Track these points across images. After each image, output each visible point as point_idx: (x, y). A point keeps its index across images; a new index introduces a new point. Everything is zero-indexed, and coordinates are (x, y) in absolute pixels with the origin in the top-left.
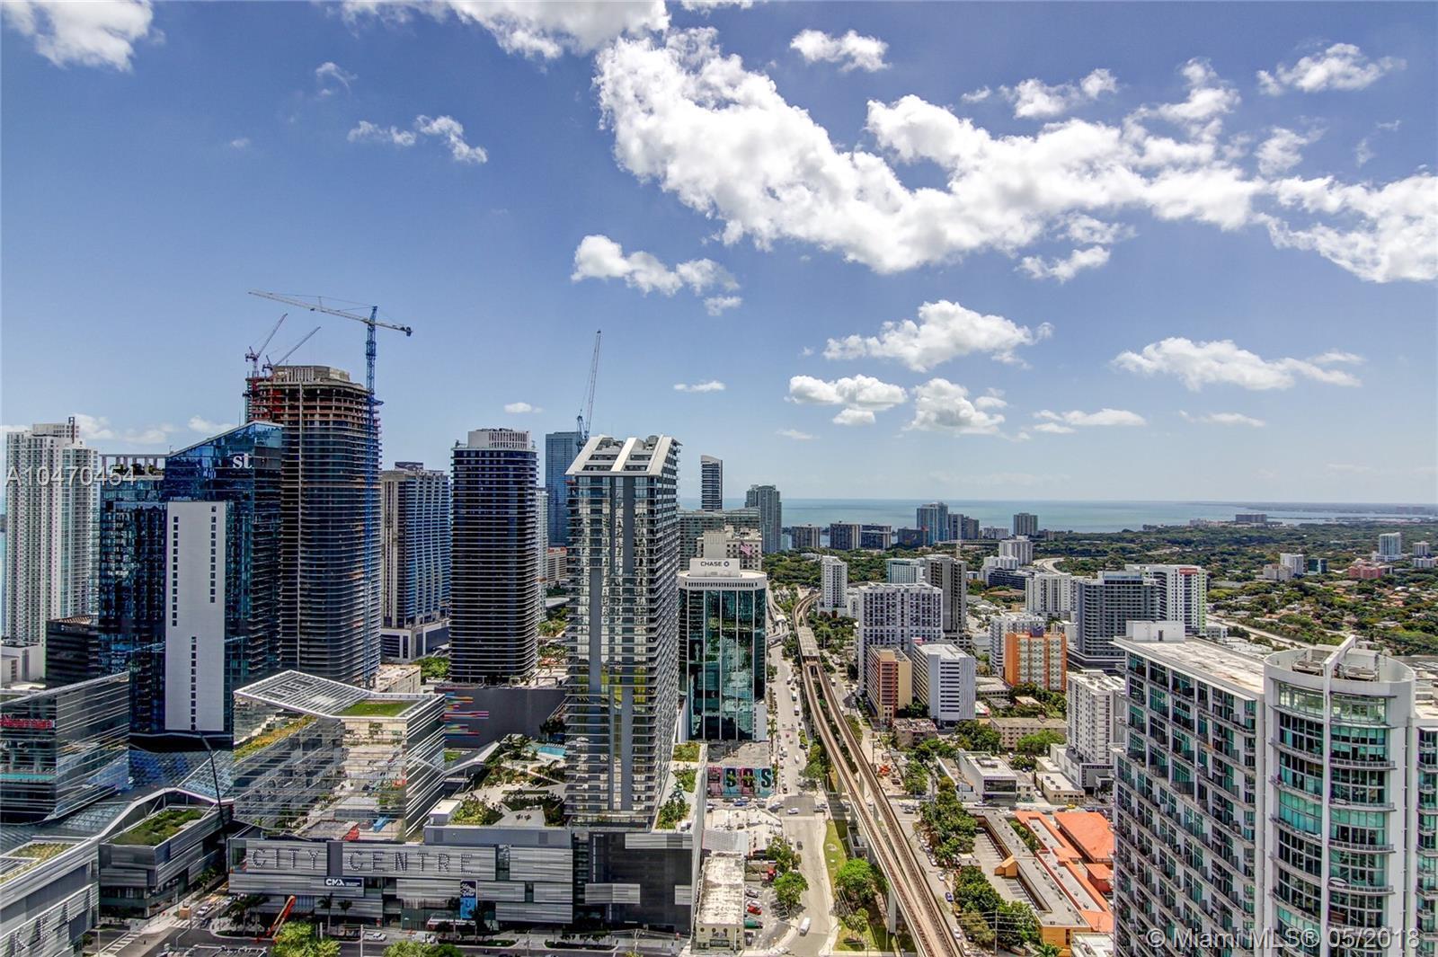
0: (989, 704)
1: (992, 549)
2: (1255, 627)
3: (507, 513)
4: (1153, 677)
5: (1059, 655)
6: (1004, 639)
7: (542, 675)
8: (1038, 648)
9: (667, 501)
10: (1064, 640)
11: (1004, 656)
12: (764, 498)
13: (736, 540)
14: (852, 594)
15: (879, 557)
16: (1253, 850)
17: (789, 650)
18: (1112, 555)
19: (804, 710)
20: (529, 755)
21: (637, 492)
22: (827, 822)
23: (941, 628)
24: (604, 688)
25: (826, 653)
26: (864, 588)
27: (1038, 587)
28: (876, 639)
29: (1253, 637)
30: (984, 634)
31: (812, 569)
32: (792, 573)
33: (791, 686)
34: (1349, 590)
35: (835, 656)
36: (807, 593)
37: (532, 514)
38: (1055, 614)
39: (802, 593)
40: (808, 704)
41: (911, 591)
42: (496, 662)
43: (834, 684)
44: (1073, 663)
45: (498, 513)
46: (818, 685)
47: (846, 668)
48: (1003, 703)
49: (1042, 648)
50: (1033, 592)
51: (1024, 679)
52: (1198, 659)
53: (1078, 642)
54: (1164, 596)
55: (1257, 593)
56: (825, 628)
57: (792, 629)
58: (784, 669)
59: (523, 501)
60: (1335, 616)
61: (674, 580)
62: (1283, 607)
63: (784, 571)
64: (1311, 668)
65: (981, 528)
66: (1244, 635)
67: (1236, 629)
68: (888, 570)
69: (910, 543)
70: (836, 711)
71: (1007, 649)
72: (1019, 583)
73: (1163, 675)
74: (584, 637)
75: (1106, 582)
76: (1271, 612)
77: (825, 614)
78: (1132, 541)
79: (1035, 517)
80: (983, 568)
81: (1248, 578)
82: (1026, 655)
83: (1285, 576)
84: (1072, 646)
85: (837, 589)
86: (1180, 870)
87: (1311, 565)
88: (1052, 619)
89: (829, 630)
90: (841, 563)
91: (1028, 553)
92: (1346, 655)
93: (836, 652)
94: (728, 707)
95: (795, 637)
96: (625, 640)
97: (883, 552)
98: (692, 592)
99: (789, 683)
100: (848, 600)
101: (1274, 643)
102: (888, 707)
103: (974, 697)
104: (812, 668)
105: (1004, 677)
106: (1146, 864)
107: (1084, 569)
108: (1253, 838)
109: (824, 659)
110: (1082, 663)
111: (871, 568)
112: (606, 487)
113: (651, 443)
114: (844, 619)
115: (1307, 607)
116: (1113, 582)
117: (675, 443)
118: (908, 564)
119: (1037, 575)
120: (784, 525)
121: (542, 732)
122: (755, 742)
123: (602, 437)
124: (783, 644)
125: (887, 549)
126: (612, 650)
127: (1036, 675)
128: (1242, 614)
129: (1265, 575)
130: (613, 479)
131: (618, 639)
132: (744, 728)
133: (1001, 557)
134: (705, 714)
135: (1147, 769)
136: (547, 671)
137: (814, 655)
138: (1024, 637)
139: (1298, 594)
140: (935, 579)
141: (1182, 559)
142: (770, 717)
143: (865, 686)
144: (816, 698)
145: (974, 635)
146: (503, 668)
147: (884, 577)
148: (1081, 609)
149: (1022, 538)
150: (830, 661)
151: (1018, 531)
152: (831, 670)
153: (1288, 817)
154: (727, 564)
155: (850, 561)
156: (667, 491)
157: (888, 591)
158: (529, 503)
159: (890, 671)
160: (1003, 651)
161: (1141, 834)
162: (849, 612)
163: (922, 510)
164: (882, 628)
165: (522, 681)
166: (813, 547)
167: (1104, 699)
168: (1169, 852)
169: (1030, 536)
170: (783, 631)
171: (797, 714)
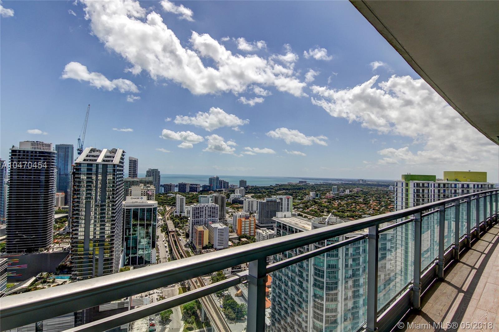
0: (232, 242)
1: (233, 192)
2: (304, 213)
3: (39, 178)
4: (283, 228)
5: (253, 224)
6: (237, 221)
7: (55, 247)
8: (247, 223)
9: (120, 174)
10: (255, 219)
11: (237, 226)
12: (154, 174)
13: (145, 189)
14: (187, 208)
15: (196, 195)
16: (308, 274)
17: (164, 229)
18: (267, 193)
19: (169, 251)
20: (51, 281)
21: (108, 171)
22: (179, 289)
23: (218, 218)
24: (91, 249)
25: (177, 229)
26: (192, 206)
27: (247, 203)
28: (196, 223)
29: (303, 216)
30: (231, 219)
31: (172, 200)
32: (164, 201)
33: (164, 242)
34: (325, 202)
35: (181, 230)
36: (170, 208)
37: (52, 179)
38: (252, 212)
39: (168, 208)
40: (171, 248)
41: (208, 206)
42: (31, 243)
43: (180, 240)
44: (258, 227)
45: (34, 178)
46: (175, 241)
47: (185, 234)
48: (237, 241)
49: (249, 223)
50: (245, 205)
51: (243, 233)
52: (295, 222)
53: (259, 220)
54: (282, 205)
55: (304, 204)
56: (177, 220)
57: (165, 221)
58: (162, 236)
59: (48, 173)
60: (322, 209)
61: (121, 205)
62: (311, 207)
63: (161, 201)
64: (322, 222)
65: (229, 185)
66: (301, 216)
67: (299, 214)
68: (199, 199)
69: (206, 190)
70: (182, 249)
71: (238, 224)
72: (241, 202)
73: (286, 227)
74: (82, 229)
75: (267, 201)
76: (308, 209)
77: (177, 215)
78: (273, 189)
79: (246, 181)
80: (230, 198)
81: (302, 199)
82: (244, 225)
83: (311, 199)
84: (257, 221)
85: (182, 206)
86: (289, 284)
87: (317, 195)
88: (251, 213)
89: (179, 221)
90: (183, 197)
91: (244, 192)
92: (330, 219)
93: (181, 229)
94: (140, 252)
95: (166, 225)
96: (101, 229)
97: (197, 193)
98: (126, 209)
99: (164, 241)
100: (185, 210)
101: (309, 217)
102: (200, 246)
103: (228, 240)
104: (172, 235)
105: (237, 233)
106: (280, 283)
107: (259, 197)
108: (308, 271)
109: (177, 232)
110: (259, 226)
111: (193, 199)
112: (94, 169)
113: (114, 151)
114: (184, 217)
115: (316, 207)
116: (269, 201)
117: (123, 152)
118: (206, 197)
119: (247, 200)
120: (161, 184)
121: (57, 270)
122: (151, 264)
123: (91, 148)
124: (161, 227)
125: (199, 192)
126: (95, 233)
127: (246, 231)
128: (301, 209)
129: (306, 198)
130: (97, 165)
131: (98, 229)
132: (147, 259)
133: (236, 194)
134: (131, 256)
135: (281, 255)
136: (58, 245)
137: (173, 230)
138: (243, 219)
139: (314, 203)
140: (216, 202)
141: (286, 194)
142: (157, 254)
143: (192, 240)
144: (174, 246)
145: (228, 220)
146: (35, 245)
147: (198, 201)
148: (260, 210)
149: (242, 188)
150: (179, 232)
151: (241, 186)
152: (180, 235)
153: (317, 264)
154: (142, 198)
155: (186, 196)
156: (120, 170)
157: (201, 206)
158: (51, 174)
159: (201, 234)
160: (237, 224)
161: (279, 275)
162: (185, 214)
163: (211, 179)
164: (198, 219)
165: (45, 250)
166: (172, 192)
167: (267, 237)
168: (287, 279)
169: (244, 187)
170: (161, 223)
171: (167, 252)
